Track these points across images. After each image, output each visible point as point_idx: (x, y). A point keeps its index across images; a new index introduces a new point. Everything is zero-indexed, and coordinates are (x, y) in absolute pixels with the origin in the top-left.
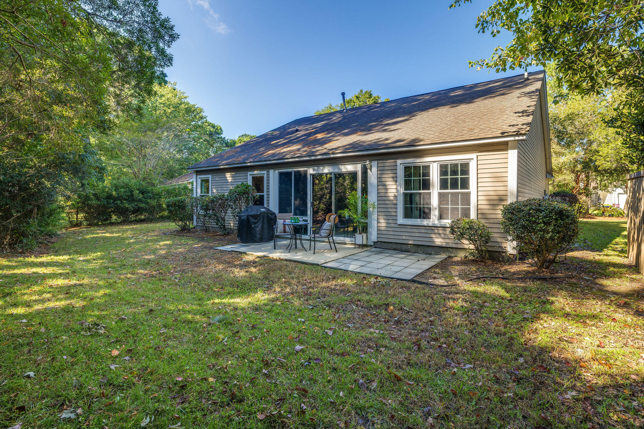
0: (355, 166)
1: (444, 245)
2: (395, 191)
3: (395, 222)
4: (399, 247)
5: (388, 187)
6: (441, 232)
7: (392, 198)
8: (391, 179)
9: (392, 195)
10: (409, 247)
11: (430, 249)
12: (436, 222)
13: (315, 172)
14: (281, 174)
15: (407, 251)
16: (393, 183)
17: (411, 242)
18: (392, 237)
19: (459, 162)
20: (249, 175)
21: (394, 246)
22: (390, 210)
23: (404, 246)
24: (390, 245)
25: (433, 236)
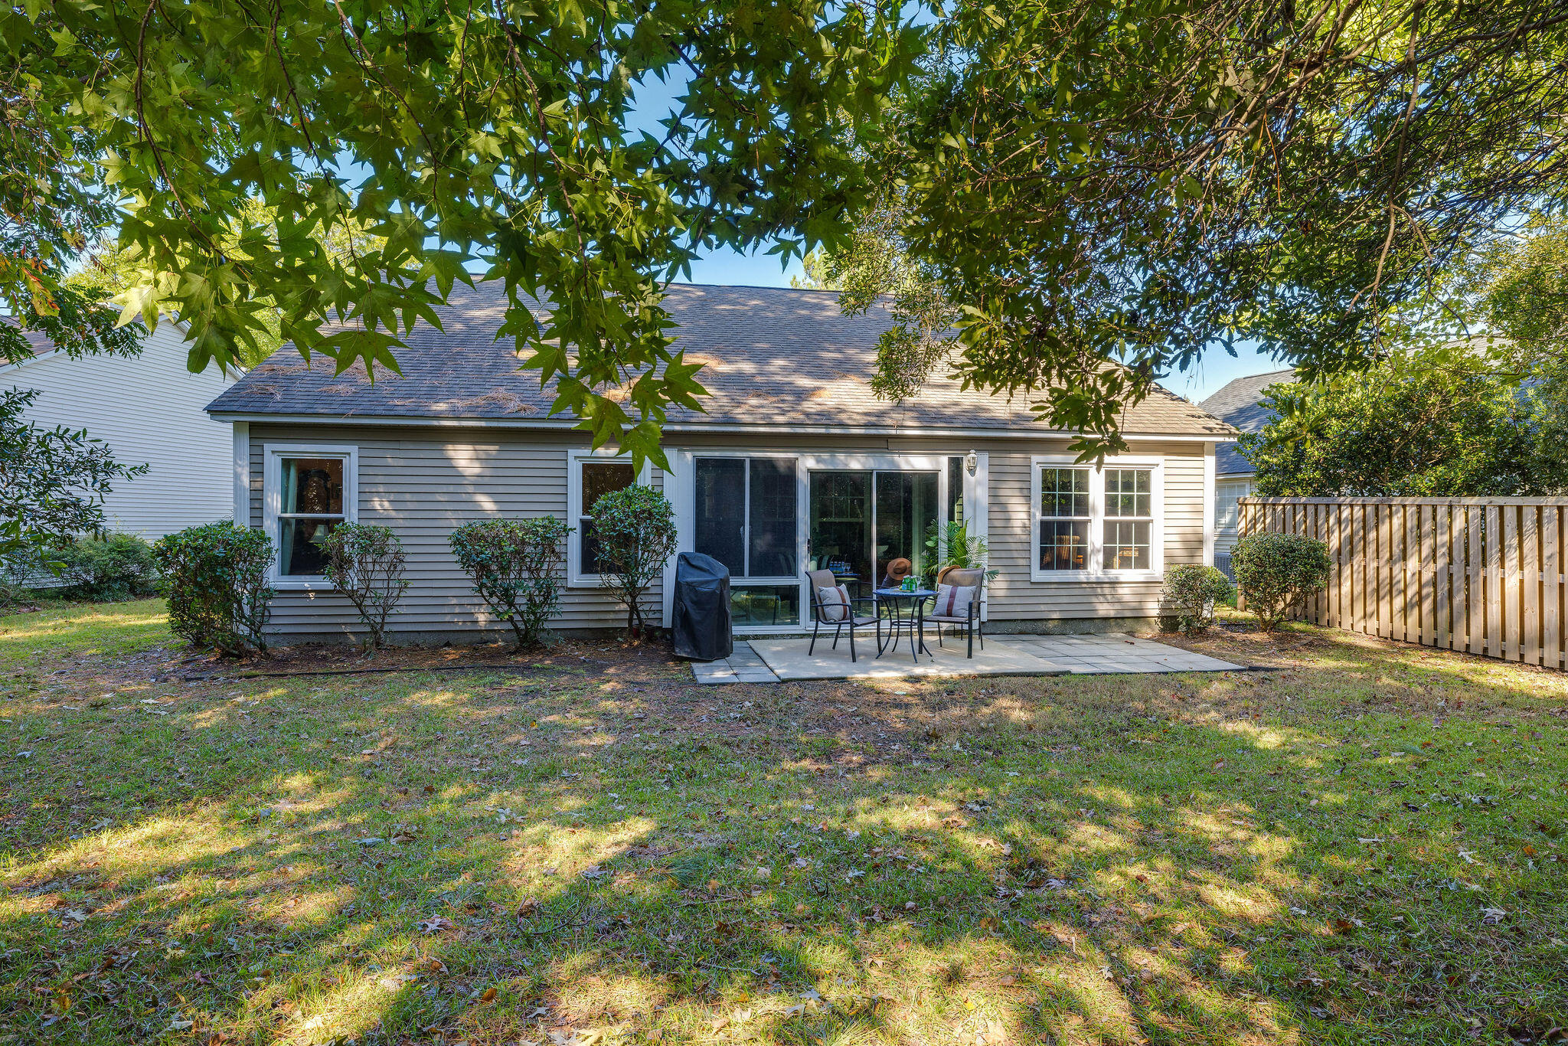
0: (933, 458)
1: (1112, 614)
2: (1024, 516)
3: (1026, 578)
4: (1029, 626)
5: (1011, 508)
6: (1107, 591)
7: (1018, 531)
8: (1017, 493)
9: (1018, 523)
10: (1051, 624)
11: (1087, 623)
12: (1100, 574)
13: (821, 467)
14: (701, 464)
15: (1045, 633)
16: (1022, 500)
17: (1055, 616)
18: (1019, 608)
19: (1136, 469)
20: (571, 459)
21: (1020, 627)
22: (1015, 554)
23: (1039, 624)
24: (1013, 625)
25: (1094, 600)
